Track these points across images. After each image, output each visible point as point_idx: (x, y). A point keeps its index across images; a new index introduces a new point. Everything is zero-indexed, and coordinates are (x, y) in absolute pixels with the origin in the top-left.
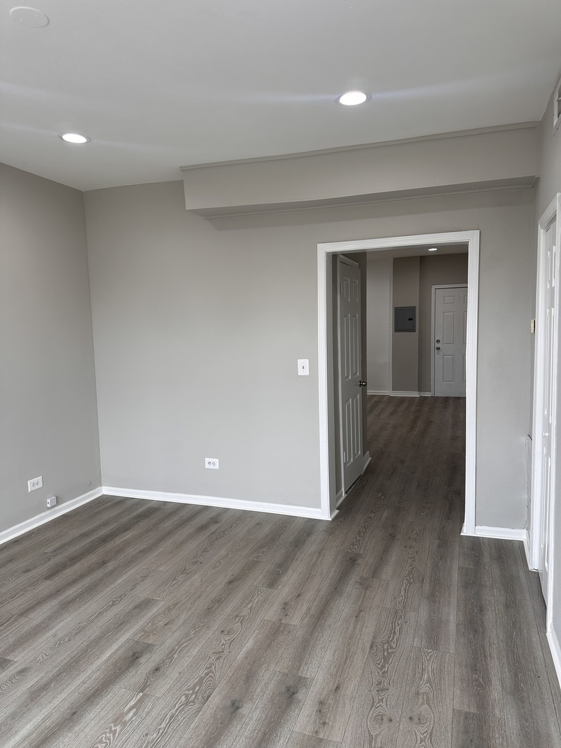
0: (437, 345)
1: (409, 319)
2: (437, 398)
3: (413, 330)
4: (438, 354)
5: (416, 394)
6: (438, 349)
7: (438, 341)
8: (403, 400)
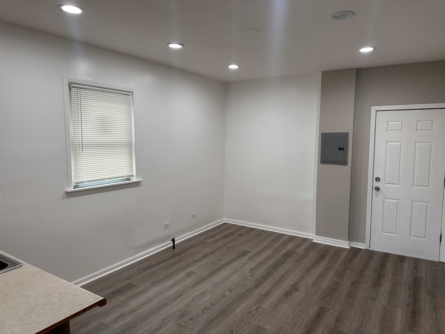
0: (376, 184)
1: (340, 149)
2: (372, 252)
3: (345, 163)
4: (377, 196)
5: (344, 244)
6: (377, 189)
7: (378, 179)
8: (327, 249)
